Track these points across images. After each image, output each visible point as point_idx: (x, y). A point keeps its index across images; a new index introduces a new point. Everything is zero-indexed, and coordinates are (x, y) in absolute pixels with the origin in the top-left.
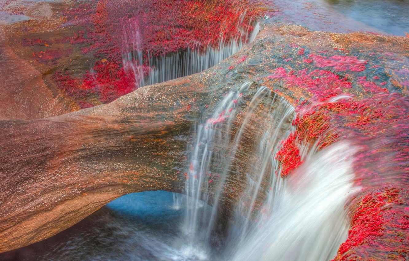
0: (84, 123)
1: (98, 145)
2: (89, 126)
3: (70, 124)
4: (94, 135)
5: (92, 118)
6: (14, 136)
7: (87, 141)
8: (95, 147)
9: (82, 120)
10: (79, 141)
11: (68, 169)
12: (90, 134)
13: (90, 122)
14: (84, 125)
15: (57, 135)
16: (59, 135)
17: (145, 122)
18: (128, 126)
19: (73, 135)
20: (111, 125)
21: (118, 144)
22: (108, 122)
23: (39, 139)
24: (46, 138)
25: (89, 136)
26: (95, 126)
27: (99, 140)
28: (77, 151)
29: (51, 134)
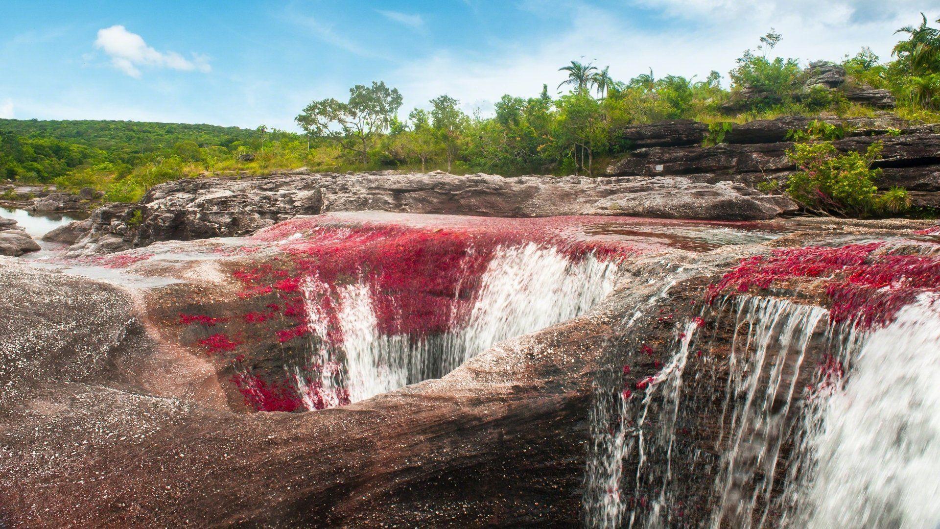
0: (413, 409)
1: (436, 456)
2: (424, 414)
3: (386, 413)
4: (431, 435)
5: (429, 398)
6: (276, 443)
7: (416, 449)
8: (430, 460)
9: (411, 404)
10: (401, 449)
11: (366, 522)
12: (424, 432)
13: (427, 406)
14: (414, 413)
15: (361, 439)
16: (366, 439)
17: (529, 398)
18: (498, 407)
19: (391, 438)
20: (466, 409)
21: (477, 450)
22: (462, 403)
23: (325, 450)
24: (339, 447)
25: (422, 438)
26: (437, 412)
27: (440, 444)
28: (395, 474)
29: (349, 438)
